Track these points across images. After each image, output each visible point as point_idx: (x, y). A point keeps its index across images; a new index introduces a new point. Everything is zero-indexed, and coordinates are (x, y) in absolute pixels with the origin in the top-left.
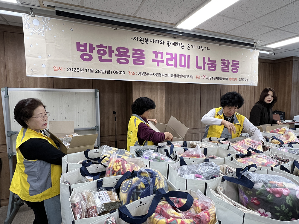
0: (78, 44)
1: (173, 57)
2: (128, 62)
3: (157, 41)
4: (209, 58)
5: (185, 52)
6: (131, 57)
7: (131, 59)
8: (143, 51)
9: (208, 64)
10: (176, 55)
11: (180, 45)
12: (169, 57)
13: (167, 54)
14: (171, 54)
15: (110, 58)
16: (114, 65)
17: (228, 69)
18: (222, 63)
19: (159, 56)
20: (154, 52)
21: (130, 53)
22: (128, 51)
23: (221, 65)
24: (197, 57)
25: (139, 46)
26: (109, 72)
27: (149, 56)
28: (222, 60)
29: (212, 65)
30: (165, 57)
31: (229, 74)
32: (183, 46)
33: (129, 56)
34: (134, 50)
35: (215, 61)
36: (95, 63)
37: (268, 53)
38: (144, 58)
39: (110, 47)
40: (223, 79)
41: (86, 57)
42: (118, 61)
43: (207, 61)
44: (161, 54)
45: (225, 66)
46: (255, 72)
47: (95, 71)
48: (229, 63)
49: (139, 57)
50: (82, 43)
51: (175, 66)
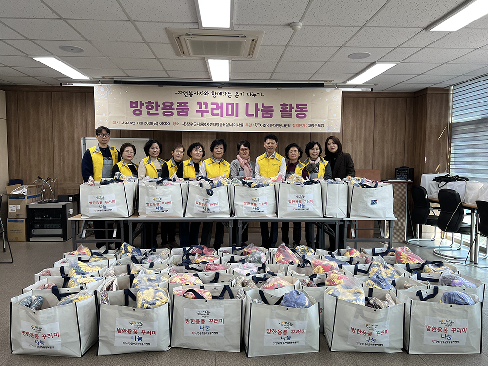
0: (131, 102)
1: (219, 107)
2: (172, 114)
3: (201, 93)
4: (263, 105)
5: (233, 100)
6: (175, 109)
7: (175, 112)
8: (188, 103)
9: (262, 110)
10: (222, 104)
11: (226, 94)
12: (214, 106)
13: (212, 104)
14: (217, 104)
15: (157, 112)
16: (161, 118)
17: (291, 114)
18: (281, 108)
19: (203, 107)
20: (198, 104)
21: (175, 106)
22: (172, 104)
23: (281, 111)
24: (247, 105)
25: (183, 99)
26: (156, 124)
27: (193, 107)
28: (281, 105)
29: (267, 112)
30: (210, 107)
31: (293, 120)
32: (230, 94)
33: (174, 109)
34: (178, 103)
35: (272, 107)
36: (144, 117)
37: (359, 90)
38: (188, 109)
39: (157, 103)
40: (284, 126)
41: (137, 112)
42: (164, 114)
43: (260, 107)
44: (206, 104)
45: (286, 111)
46: (335, 115)
47: (144, 123)
48: (291, 108)
49: (183, 109)
50: (134, 102)
51: (222, 115)
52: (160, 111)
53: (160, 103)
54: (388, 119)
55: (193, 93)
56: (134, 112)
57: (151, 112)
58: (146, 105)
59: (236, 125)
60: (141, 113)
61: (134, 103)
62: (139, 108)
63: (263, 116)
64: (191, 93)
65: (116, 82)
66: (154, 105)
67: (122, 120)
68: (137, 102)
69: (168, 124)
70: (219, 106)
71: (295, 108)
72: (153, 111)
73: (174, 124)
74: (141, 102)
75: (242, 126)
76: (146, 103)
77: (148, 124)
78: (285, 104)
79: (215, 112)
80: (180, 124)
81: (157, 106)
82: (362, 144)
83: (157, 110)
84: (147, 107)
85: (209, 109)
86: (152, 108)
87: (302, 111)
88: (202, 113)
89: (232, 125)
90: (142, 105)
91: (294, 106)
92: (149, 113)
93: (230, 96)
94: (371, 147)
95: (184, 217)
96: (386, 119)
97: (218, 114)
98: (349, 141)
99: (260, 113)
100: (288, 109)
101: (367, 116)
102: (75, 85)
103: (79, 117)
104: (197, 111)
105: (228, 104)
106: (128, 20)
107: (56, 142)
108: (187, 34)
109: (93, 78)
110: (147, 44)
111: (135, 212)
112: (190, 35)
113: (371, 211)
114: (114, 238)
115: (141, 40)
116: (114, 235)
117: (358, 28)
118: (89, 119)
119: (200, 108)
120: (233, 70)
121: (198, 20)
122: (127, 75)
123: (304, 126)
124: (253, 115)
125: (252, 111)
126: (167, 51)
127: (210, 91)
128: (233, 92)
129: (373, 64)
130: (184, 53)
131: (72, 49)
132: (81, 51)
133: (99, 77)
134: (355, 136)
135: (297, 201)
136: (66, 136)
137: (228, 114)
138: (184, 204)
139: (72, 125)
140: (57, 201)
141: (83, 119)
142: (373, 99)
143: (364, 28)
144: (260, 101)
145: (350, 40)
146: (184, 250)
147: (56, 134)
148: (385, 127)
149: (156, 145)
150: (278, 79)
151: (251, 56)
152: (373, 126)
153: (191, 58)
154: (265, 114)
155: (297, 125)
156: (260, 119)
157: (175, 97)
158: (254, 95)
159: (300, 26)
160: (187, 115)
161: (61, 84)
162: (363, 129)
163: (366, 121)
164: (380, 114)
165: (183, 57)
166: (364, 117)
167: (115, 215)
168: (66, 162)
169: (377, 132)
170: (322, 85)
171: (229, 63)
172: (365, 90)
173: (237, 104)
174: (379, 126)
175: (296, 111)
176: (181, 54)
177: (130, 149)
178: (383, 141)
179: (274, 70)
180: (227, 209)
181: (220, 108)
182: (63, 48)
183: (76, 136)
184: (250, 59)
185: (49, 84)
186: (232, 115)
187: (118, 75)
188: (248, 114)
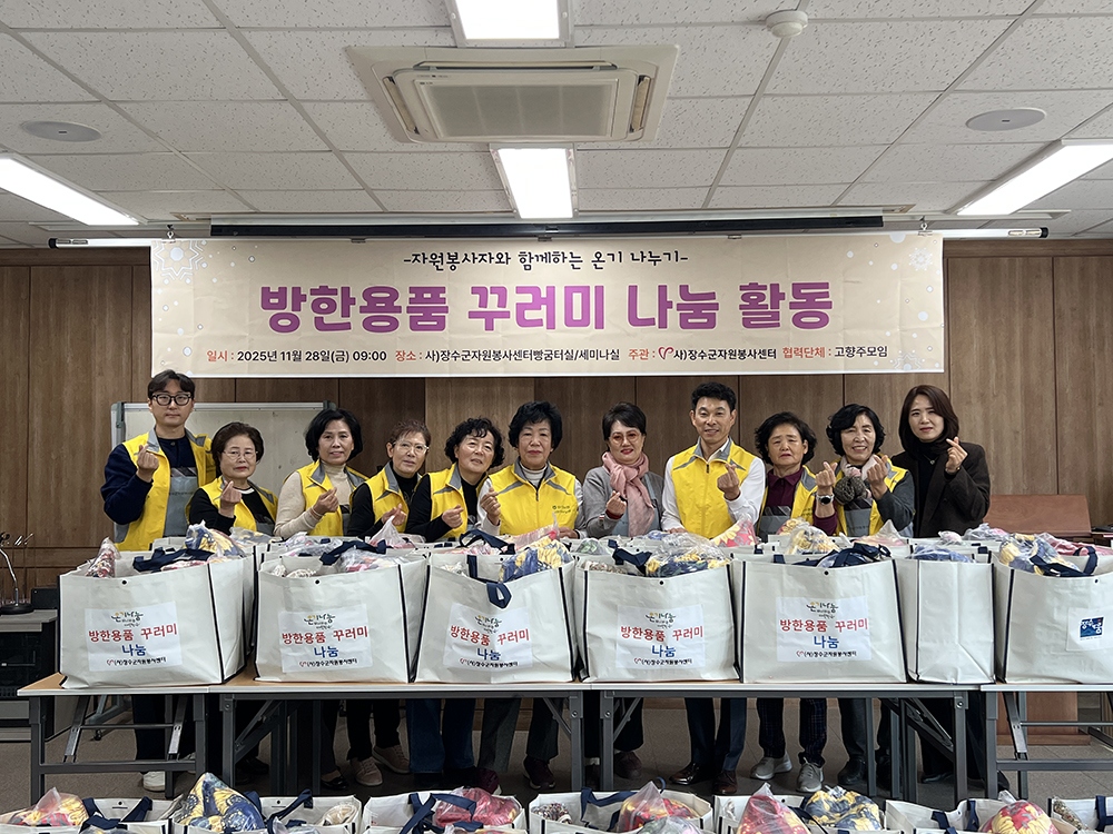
0: (266, 291)
1: (544, 299)
2: (394, 324)
3: (487, 258)
4: (684, 290)
5: (587, 276)
6: (404, 310)
7: (403, 318)
8: (443, 290)
9: (680, 307)
10: (551, 290)
11: (564, 258)
12: (528, 298)
13: (520, 290)
14: (535, 291)
15: (345, 320)
16: (358, 337)
17: (776, 316)
18: (744, 297)
19: (493, 299)
20: (475, 290)
21: (403, 301)
22: (394, 294)
23: (741, 307)
24: (633, 290)
25: (427, 276)
26: (342, 357)
27: (460, 302)
28: (742, 288)
29: (699, 310)
30: (513, 300)
31: (786, 333)
32: (576, 259)
33: (399, 310)
34: (412, 290)
35: (712, 296)
36: (306, 336)
37: (1002, 233)
38: (446, 310)
39: (346, 291)
40: (753, 354)
41: (283, 322)
42: (367, 325)
43: (674, 296)
44: (501, 292)
45: (758, 307)
46: (923, 316)
47: (304, 357)
48: (777, 296)
49: (429, 309)
50: (274, 289)
51: (551, 325)
52: (357, 318)
53: (357, 293)
54: (1100, 325)
55: (460, 259)
56: (274, 323)
57: (328, 319)
58: (311, 299)
59: (596, 354)
60: (295, 324)
61: (274, 295)
62: (288, 309)
63: (684, 324)
64: (453, 259)
65: (217, 231)
66: (338, 299)
67: (235, 348)
68: (283, 290)
69: (382, 356)
70: (544, 295)
71: (790, 298)
72: (334, 318)
73: (400, 355)
74: (296, 290)
75: (616, 357)
76: (313, 292)
77: (316, 356)
78: (754, 286)
79: (529, 315)
80: (417, 357)
81: (348, 301)
82: (1018, 408)
83: (346, 313)
84: (315, 307)
85: (511, 307)
86: (332, 308)
87: (812, 304)
88: (489, 319)
89: (585, 355)
90: (299, 298)
91: (786, 289)
92: (320, 324)
93: (576, 265)
94: (1049, 417)
95: (411, 680)
96: (1093, 322)
97: (538, 323)
98: (974, 400)
99: (673, 315)
100: (767, 301)
101: (1029, 315)
102: (93, 243)
103: (110, 342)
104: (472, 315)
105: (569, 291)
106: (217, 24)
107: (37, 420)
108: (418, 67)
109: (150, 221)
110: (297, 104)
111: (247, 663)
112: (428, 68)
113: (1082, 658)
114: (174, 756)
115: (274, 92)
116: (174, 748)
117: (1005, 23)
118: (141, 346)
119: (483, 303)
120: (583, 183)
121: (448, 17)
122: (251, 207)
123: (821, 352)
124: (650, 322)
125: (648, 307)
126: (363, 126)
127: (514, 250)
128: (585, 250)
129: (1052, 146)
130: (416, 131)
131: (63, 131)
132: (92, 135)
133: (165, 216)
134: (993, 381)
135: (810, 626)
136: (67, 400)
137: (570, 322)
138: (412, 637)
139: (87, 367)
140: (28, 609)
141: (120, 347)
142: (1046, 262)
143: (1027, 23)
144: (673, 276)
145: (973, 66)
146: (410, 802)
147: (38, 394)
148: (1093, 351)
149: (340, 426)
150: (729, 205)
151: (637, 134)
152: (1051, 348)
153: (440, 147)
154: (692, 316)
155: (799, 352)
156: (675, 335)
157: (402, 271)
158: (655, 260)
159: (799, 24)
160: (441, 326)
161: (52, 242)
162: (1018, 357)
163: (1026, 331)
164: (1073, 309)
165: (417, 144)
166: (1018, 319)
167: (175, 675)
168: (64, 481)
169: (1065, 368)
170: (875, 222)
171: (569, 161)
172: (1023, 233)
173: (600, 290)
174: (1070, 349)
175: (792, 306)
176: (410, 134)
177: (243, 442)
178: (1088, 397)
179: (717, 178)
180: (563, 654)
181: (545, 301)
182: (33, 128)
183: (98, 398)
184: (635, 145)
185: (21, 244)
186: (584, 322)
187: (225, 208)
188: (634, 320)
